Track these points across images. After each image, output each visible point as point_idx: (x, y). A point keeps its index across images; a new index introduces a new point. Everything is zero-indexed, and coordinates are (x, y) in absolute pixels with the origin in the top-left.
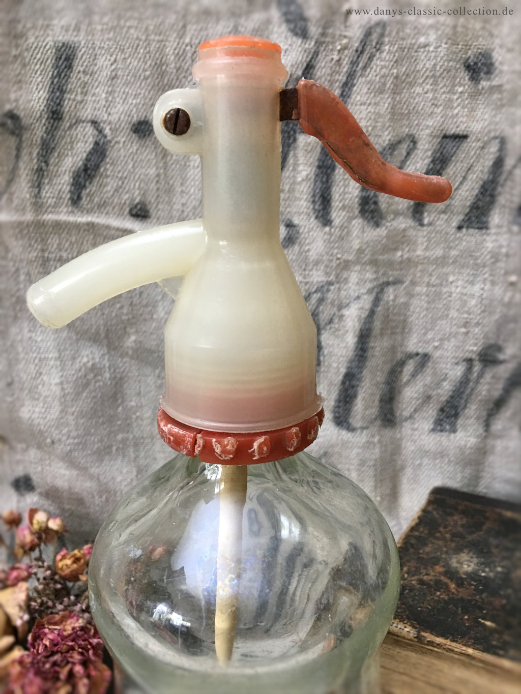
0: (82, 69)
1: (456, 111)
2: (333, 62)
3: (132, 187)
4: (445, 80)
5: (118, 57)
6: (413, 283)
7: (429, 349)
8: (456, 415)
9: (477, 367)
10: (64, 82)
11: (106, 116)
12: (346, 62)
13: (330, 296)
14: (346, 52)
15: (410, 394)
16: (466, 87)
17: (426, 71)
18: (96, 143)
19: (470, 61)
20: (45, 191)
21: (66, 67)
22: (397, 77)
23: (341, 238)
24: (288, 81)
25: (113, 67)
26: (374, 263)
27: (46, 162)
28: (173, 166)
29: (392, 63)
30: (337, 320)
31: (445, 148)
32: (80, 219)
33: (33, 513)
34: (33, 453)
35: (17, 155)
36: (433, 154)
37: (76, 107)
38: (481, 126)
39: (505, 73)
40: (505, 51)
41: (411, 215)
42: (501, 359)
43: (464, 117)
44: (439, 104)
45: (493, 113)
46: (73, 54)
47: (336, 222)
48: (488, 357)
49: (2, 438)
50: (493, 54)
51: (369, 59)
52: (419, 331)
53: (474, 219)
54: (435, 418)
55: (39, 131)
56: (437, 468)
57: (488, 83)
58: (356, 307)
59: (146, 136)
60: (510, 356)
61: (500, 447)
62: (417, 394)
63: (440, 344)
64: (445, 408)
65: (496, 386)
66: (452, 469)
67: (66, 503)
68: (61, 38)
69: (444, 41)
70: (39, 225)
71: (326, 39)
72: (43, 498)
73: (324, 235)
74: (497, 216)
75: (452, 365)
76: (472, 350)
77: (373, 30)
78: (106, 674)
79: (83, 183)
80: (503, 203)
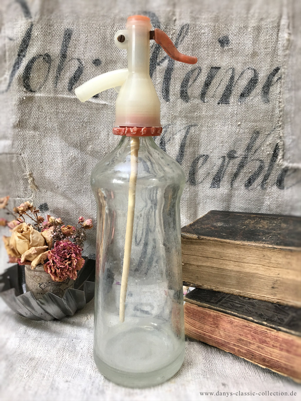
4: (211, 46)
5: (89, 35)
6: (202, 126)
7: (208, 153)
8: (220, 181)
9: (227, 159)
10: (67, 43)
11: (83, 57)
13: (169, 130)
14: (175, 35)
15: (201, 172)
16: (219, 49)
17: (204, 43)
18: (79, 67)
19: (220, 39)
20: (58, 85)
21: (68, 38)
22: (193, 45)
24: (153, 45)
25: (86, 38)
26: (186, 117)
27: (59, 74)
29: (191, 39)
30: (172, 140)
31: (212, 72)
32: (71, 97)
33: (49, 216)
34: (49, 193)
35: (48, 70)
36: (208, 74)
37: (71, 53)
38: (225, 64)
39: (233, 44)
40: (233, 35)
41: (200, 98)
42: (236, 156)
43: (219, 61)
44: (209, 55)
45: (230, 59)
46: (71, 33)
47: (171, 100)
48: (231, 155)
49: (36, 186)
50: (229, 37)
51: (183, 37)
52: (204, 146)
53: (224, 100)
54: (211, 182)
55: (57, 62)
56: (213, 203)
57: (227, 48)
58: (179, 134)
59: (98, 65)
60: (239, 155)
61: (237, 194)
62: (204, 172)
63: (213, 151)
64: (215, 178)
65: (235, 168)
66: (219, 203)
67: (62, 215)
68: (67, 27)
69: (211, 32)
70: (56, 99)
71: (167, 30)
72: (52, 213)
73: (167, 105)
74: (232, 99)
75: (217, 159)
76: (225, 153)
77: (184, 27)
78: (83, 261)
79: (73, 83)
80: (235, 93)
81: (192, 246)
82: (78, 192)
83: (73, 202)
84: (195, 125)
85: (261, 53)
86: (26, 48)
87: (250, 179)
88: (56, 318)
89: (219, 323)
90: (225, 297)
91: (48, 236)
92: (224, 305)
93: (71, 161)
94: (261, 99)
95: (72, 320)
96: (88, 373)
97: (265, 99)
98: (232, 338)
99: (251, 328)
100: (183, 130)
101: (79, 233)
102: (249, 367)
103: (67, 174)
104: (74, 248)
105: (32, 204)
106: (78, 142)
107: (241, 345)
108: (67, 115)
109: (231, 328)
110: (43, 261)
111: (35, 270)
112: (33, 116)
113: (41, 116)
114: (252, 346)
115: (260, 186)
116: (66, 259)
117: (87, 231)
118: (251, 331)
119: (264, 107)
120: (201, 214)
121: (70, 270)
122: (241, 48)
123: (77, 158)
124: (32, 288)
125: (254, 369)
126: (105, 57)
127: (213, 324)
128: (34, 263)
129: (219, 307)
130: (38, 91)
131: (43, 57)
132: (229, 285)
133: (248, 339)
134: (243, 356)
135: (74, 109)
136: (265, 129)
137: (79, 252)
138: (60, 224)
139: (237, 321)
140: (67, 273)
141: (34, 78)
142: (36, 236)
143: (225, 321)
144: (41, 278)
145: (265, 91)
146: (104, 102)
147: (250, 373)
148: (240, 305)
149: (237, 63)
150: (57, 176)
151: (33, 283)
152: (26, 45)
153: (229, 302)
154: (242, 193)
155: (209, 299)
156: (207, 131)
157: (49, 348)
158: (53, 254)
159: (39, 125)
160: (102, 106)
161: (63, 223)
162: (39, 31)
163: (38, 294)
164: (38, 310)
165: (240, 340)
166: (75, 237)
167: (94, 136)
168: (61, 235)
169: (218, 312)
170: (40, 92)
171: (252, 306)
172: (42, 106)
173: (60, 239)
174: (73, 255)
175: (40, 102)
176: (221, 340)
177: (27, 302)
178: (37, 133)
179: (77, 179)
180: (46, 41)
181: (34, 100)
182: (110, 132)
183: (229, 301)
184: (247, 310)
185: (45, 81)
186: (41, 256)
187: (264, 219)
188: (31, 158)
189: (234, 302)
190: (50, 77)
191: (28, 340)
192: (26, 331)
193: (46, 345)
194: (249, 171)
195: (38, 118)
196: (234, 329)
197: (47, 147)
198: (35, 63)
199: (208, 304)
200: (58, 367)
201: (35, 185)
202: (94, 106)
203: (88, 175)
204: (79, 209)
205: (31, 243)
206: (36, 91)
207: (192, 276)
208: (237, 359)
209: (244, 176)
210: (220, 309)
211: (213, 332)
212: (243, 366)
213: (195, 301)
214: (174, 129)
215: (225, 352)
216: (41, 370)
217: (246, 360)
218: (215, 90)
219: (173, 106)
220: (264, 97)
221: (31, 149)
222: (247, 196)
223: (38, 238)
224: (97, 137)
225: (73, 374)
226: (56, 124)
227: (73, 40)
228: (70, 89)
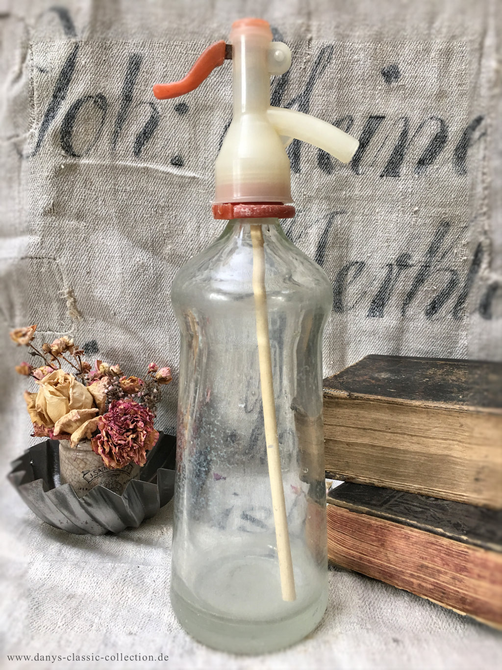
0: (145, 70)
1: (377, 101)
2: (301, 69)
3: (173, 145)
4: (370, 82)
5: (168, 64)
6: (353, 213)
7: (364, 259)
8: (383, 305)
9: (395, 269)
10: (134, 77)
12: (309, 70)
14: (309, 63)
15: (352, 291)
16: (383, 86)
17: (358, 76)
18: (152, 117)
19: (385, 70)
20: (118, 146)
21: (135, 69)
22: (340, 79)
24: (273, 81)
25: (165, 70)
26: (327, 198)
27: (120, 127)
28: (200, 133)
29: (337, 71)
30: (304, 236)
31: (371, 124)
32: (139, 165)
33: (99, 362)
34: (100, 324)
35: (102, 122)
36: (363, 128)
37: (140, 93)
38: (393, 110)
39: (407, 77)
40: (406, 64)
41: (351, 167)
42: (411, 263)
43: (382, 105)
44: (367, 97)
45: (400, 102)
46: (140, 61)
47: (303, 170)
48: (402, 263)
49: (79, 312)
50: (399, 66)
51: (323, 67)
52: (358, 246)
53: (390, 170)
54: (369, 307)
55: (117, 108)
56: (371, 343)
57: (397, 84)
58: (316, 227)
59: (184, 113)
60: (416, 261)
61: (412, 327)
62: (357, 291)
63: (372, 255)
64: (376, 301)
65: (408, 283)
66: (382, 343)
67: (121, 360)
68: (133, 51)
69: (369, 58)
70: (114, 168)
71: (297, 56)
72: (104, 357)
73: (296, 179)
74: (405, 168)
75: (379, 269)
76: (392, 258)
77: (325, 50)
78: (156, 434)
79: (142, 142)
80: (408, 159)
81: (338, 410)
82: (148, 322)
83: (139, 339)
84: (342, 212)
85: (452, 93)
86: (67, 84)
87: (434, 303)
88: (110, 529)
89: (386, 538)
90: (396, 496)
91: (99, 392)
92: (393, 509)
93: (138, 270)
94: (452, 168)
95: (136, 535)
96: (166, 621)
97: (459, 168)
98: (409, 564)
99: (441, 546)
100: (323, 221)
101: (150, 389)
102: (437, 614)
103: (130, 293)
104: (141, 412)
105: (71, 341)
106: (150, 239)
107: (424, 575)
108: (131, 195)
109: (407, 548)
110: (90, 434)
111: (76, 450)
112: (77, 196)
113: (90, 197)
114: (441, 576)
115: (451, 313)
116: (128, 431)
117: (162, 387)
118: (440, 552)
119: (457, 181)
120: (352, 359)
121: (135, 448)
122: (418, 85)
123: (147, 266)
124: (70, 480)
125: (446, 617)
126: (195, 99)
127: (375, 541)
128: (76, 436)
129: (386, 512)
130: (85, 155)
131: (94, 100)
132: (401, 476)
133: (437, 564)
134: (426, 596)
135: (143, 184)
136: (460, 219)
137: (149, 419)
138: (118, 375)
139: (417, 535)
140: (129, 453)
141: (78, 134)
142: (79, 391)
143: (395, 535)
144: (86, 463)
145: (460, 155)
146: (192, 174)
147: (440, 623)
148: (420, 510)
149: (413, 110)
150: (113, 296)
151: (73, 472)
152: (67, 80)
153: (403, 504)
154: (421, 326)
155: (367, 499)
156: (363, 222)
157: (99, 578)
158: (107, 422)
159: (86, 211)
160: (189, 181)
161: (122, 374)
162: (88, 58)
163: (81, 491)
164: (81, 517)
165: (422, 566)
166: (143, 394)
167: (175, 229)
168: (120, 392)
169: (382, 520)
170: (89, 157)
171: (440, 511)
172: (92, 180)
173: (118, 398)
174: (141, 424)
175: (89, 174)
176: (389, 567)
177: (62, 502)
178: (82, 225)
179: (147, 301)
180: (100, 74)
181: (78, 171)
182: (202, 223)
183: (402, 502)
184: (434, 517)
185: (97, 139)
186: (87, 425)
187: (458, 367)
188: (72, 265)
189: (410, 505)
190: (105, 132)
191: (65, 566)
192: (60, 550)
193: (95, 575)
194: (433, 289)
195: (84, 200)
196: (412, 548)
197: (97, 247)
198: (80, 108)
199: (367, 507)
200: (114, 610)
201: (77, 310)
202: (176, 180)
203: (164, 295)
204: (150, 350)
205: (71, 402)
206: (82, 156)
207: (338, 461)
208: (416, 600)
209: (425, 298)
210: (387, 515)
211: (375, 554)
212: (427, 613)
213: (345, 502)
214: (307, 218)
215: (396, 589)
216: (87, 613)
217: (432, 602)
218: (375, 153)
219: (306, 181)
220: (458, 165)
221: (72, 250)
222: (429, 330)
223: (82, 394)
224: (179, 232)
225: (141, 621)
226: (114, 210)
227: (143, 72)
228: (137, 153)
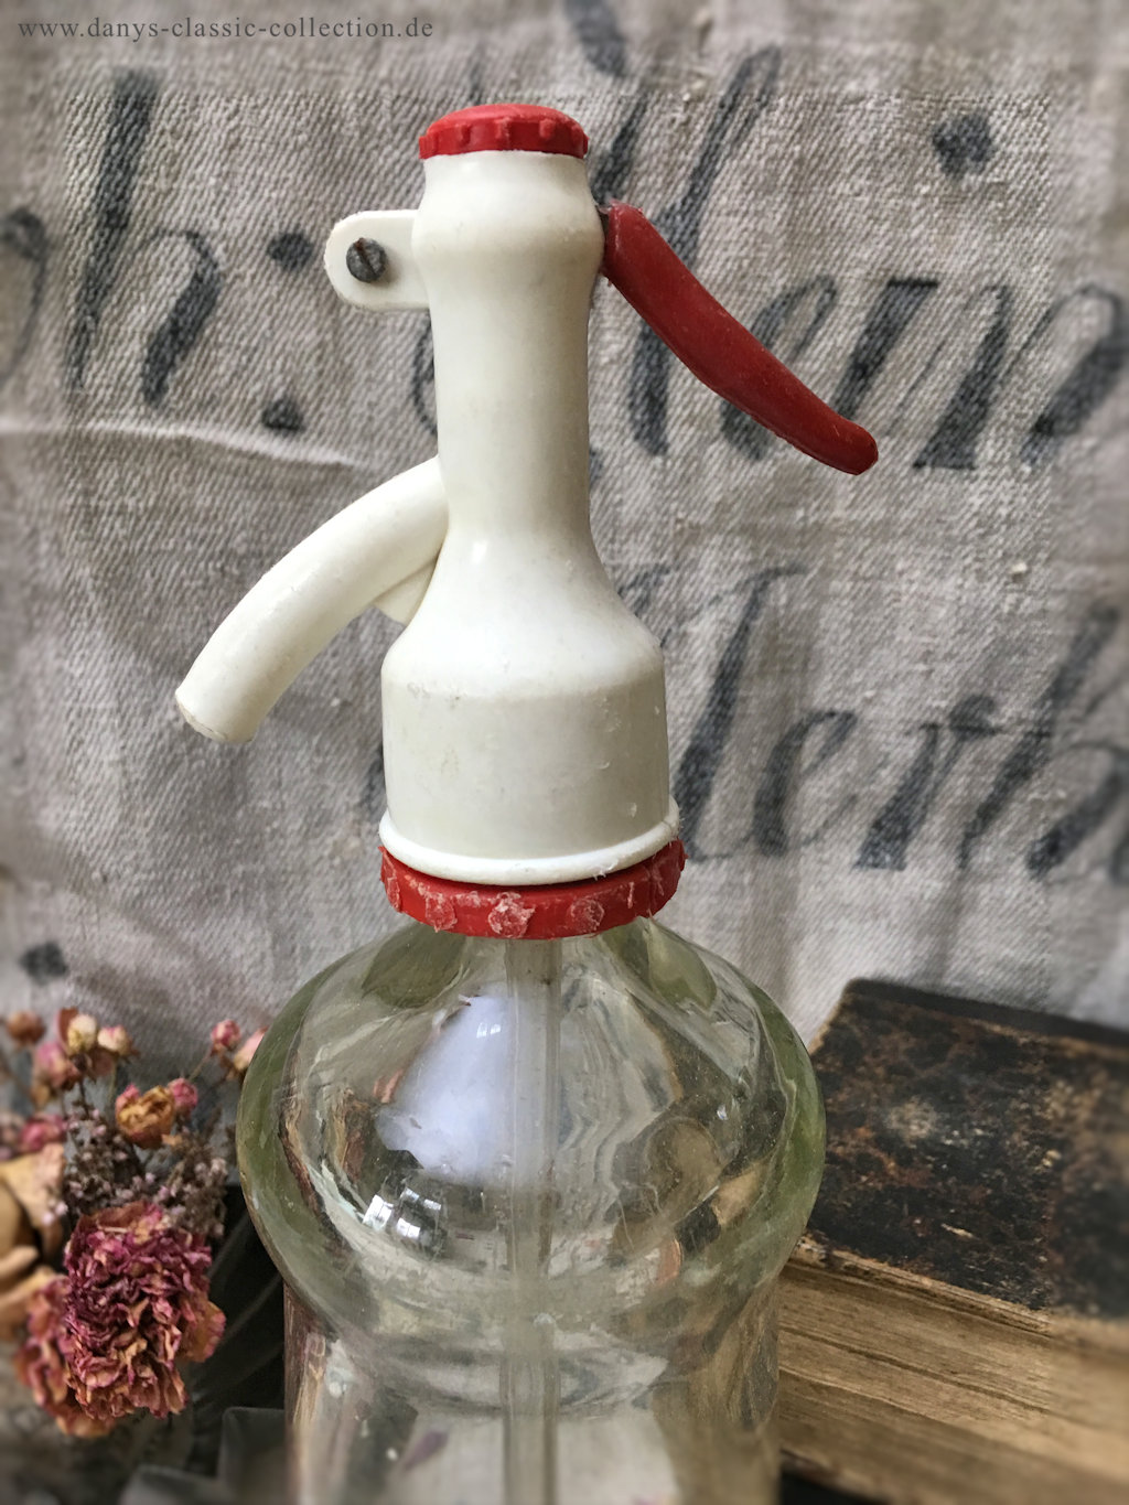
0: (168, 127)
1: (915, 233)
2: (675, 126)
3: (268, 367)
4: (895, 170)
5: (243, 104)
6: (826, 573)
7: (854, 703)
8: (905, 836)
9: (947, 740)
10: (131, 151)
11: (216, 223)
12: (700, 127)
13: (662, 594)
14: (702, 106)
15: (816, 792)
16: (937, 184)
17: (858, 150)
18: (197, 278)
19: (945, 132)
20: (91, 374)
21: (135, 122)
22: (800, 162)
23: (685, 480)
25: (233, 124)
26: (749, 530)
27: (93, 314)
28: (352, 327)
29: (791, 133)
30: (675, 643)
31: (892, 306)
32: (161, 431)
33: (67, 1013)
34: (67, 899)
35: (35, 298)
36: (869, 316)
37: (155, 203)
38: (964, 263)
39: (1014, 157)
40: (1013, 113)
42: (993, 724)
43: (930, 246)
44: (882, 217)
45: (989, 237)
46: (150, 96)
47: (676, 448)
48: (969, 721)
50: (992, 120)
51: (746, 122)
52: (835, 668)
53: (947, 448)
54: (862, 840)
55: (80, 252)
57: (980, 178)
58: (713, 616)
59: (299, 266)
60: (1010, 717)
61: (987, 899)
62: (830, 794)
63: (877, 694)
64: (884, 822)
65: (983, 780)
68: (125, 61)
69: (895, 92)
70: (81, 442)
72: (83, 994)
73: (651, 473)
74: (990, 443)
75: (896, 737)
76: (938, 707)
77: (754, 65)
78: (215, 1318)
79: (168, 358)
80: (1004, 417)
84: (794, 570)
87: (1055, 834)
91: (35, 1199)
100: (733, 598)
108: (141, 525)
115: (1104, 866)
116: (123, 1331)
121: (144, 1385)
122: (1050, 184)
135: (179, 490)
146: (331, 456)
149: (1026, 262)
150: (97, 828)
154: (1013, 897)
156: (854, 598)
158: (57, 1310)
160: (322, 476)
190: (45, 329)
194: (1055, 798)
202: (282, 477)
209: (1030, 820)
214: (685, 589)
218: (902, 396)
222: (1036, 909)
226: (88, 569)
227: (162, 133)
228: (154, 393)
